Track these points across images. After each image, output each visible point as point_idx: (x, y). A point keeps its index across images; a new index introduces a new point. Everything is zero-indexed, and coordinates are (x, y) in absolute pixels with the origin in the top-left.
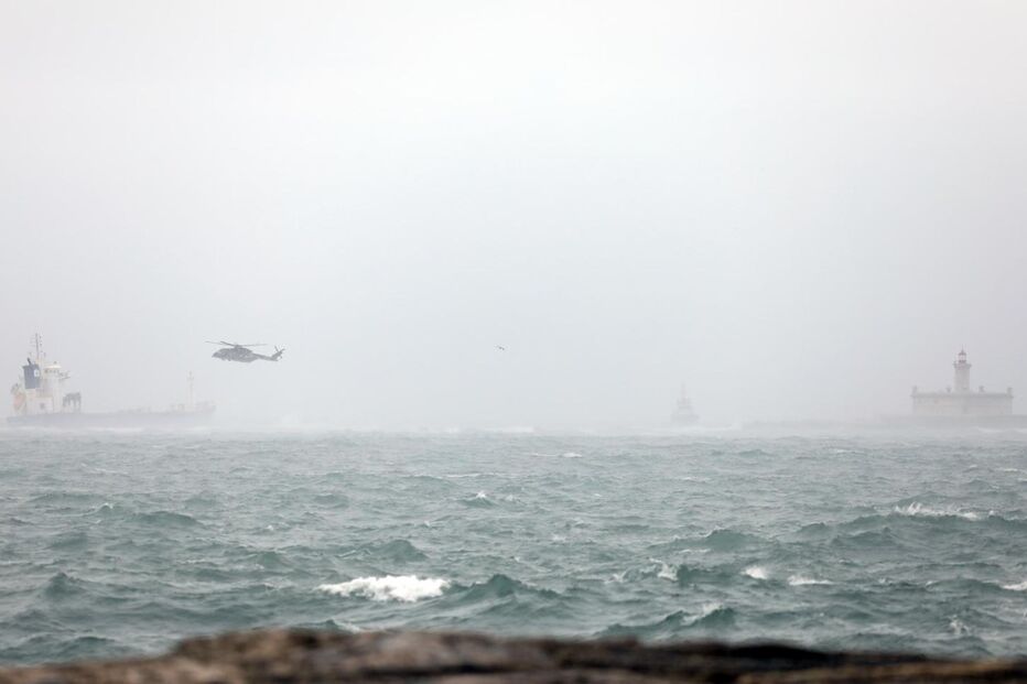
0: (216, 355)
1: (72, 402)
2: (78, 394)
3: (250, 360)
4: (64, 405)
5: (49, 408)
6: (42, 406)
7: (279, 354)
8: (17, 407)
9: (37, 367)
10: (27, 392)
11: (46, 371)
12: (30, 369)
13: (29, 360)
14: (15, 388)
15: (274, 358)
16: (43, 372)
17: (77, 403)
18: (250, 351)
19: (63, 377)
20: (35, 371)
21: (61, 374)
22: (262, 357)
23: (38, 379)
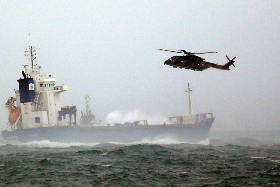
0: (168, 62)
1: (67, 116)
2: (74, 107)
3: (201, 69)
4: (60, 119)
5: (44, 121)
6: (38, 120)
7: (231, 62)
8: (12, 122)
9: (31, 80)
10: (22, 105)
11: (41, 85)
12: (24, 82)
13: (23, 73)
14: (10, 102)
15: (226, 67)
16: (38, 86)
17: (73, 116)
18: (201, 60)
19: (58, 90)
20: (30, 85)
21: (56, 88)
22: (214, 66)
23: (33, 93)
